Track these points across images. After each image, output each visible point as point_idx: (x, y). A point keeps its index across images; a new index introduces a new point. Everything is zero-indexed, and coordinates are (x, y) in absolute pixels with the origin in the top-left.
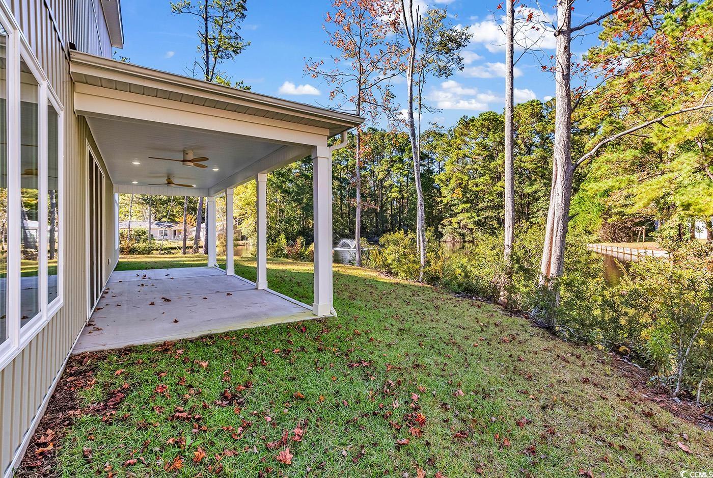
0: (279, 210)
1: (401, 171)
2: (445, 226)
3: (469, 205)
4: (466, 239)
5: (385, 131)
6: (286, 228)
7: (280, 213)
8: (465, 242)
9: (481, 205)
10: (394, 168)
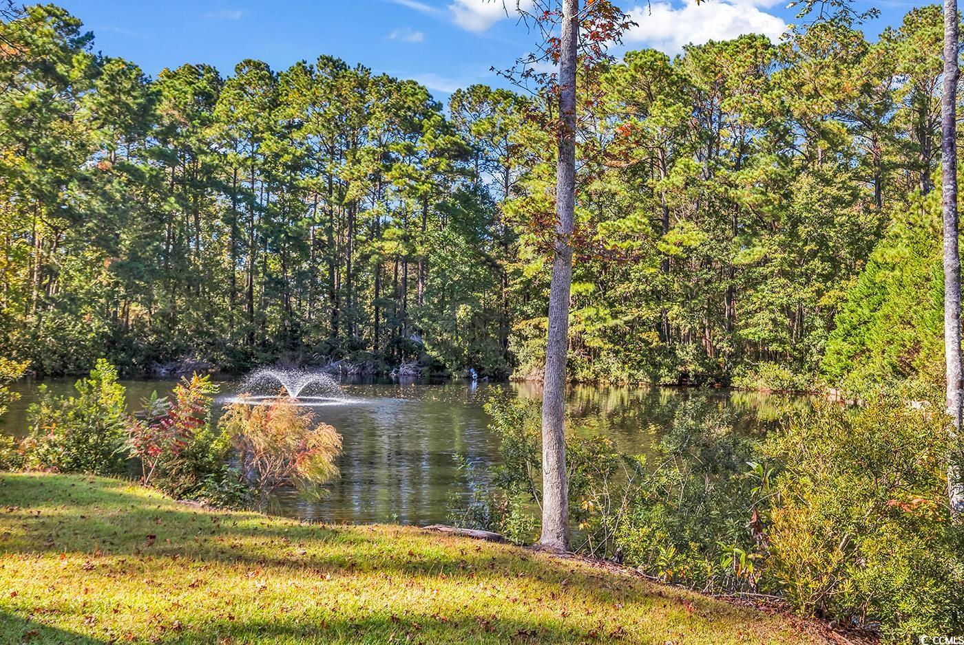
0: (41, 268)
1: (413, 183)
2: (526, 338)
3: (591, 287)
4: (580, 376)
5: (368, 71)
6: (60, 328)
7: (41, 278)
8: (575, 382)
9: (621, 289)
10: (394, 172)
